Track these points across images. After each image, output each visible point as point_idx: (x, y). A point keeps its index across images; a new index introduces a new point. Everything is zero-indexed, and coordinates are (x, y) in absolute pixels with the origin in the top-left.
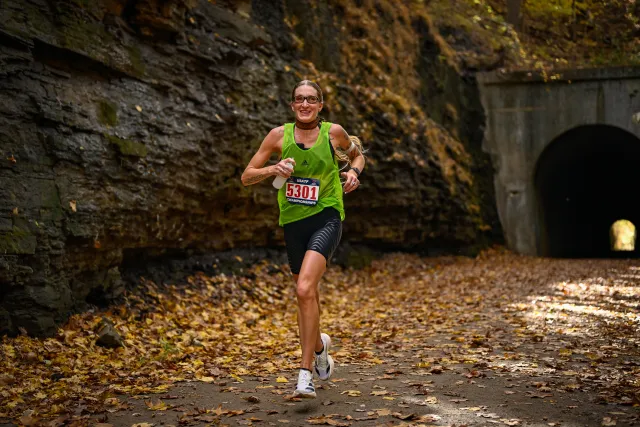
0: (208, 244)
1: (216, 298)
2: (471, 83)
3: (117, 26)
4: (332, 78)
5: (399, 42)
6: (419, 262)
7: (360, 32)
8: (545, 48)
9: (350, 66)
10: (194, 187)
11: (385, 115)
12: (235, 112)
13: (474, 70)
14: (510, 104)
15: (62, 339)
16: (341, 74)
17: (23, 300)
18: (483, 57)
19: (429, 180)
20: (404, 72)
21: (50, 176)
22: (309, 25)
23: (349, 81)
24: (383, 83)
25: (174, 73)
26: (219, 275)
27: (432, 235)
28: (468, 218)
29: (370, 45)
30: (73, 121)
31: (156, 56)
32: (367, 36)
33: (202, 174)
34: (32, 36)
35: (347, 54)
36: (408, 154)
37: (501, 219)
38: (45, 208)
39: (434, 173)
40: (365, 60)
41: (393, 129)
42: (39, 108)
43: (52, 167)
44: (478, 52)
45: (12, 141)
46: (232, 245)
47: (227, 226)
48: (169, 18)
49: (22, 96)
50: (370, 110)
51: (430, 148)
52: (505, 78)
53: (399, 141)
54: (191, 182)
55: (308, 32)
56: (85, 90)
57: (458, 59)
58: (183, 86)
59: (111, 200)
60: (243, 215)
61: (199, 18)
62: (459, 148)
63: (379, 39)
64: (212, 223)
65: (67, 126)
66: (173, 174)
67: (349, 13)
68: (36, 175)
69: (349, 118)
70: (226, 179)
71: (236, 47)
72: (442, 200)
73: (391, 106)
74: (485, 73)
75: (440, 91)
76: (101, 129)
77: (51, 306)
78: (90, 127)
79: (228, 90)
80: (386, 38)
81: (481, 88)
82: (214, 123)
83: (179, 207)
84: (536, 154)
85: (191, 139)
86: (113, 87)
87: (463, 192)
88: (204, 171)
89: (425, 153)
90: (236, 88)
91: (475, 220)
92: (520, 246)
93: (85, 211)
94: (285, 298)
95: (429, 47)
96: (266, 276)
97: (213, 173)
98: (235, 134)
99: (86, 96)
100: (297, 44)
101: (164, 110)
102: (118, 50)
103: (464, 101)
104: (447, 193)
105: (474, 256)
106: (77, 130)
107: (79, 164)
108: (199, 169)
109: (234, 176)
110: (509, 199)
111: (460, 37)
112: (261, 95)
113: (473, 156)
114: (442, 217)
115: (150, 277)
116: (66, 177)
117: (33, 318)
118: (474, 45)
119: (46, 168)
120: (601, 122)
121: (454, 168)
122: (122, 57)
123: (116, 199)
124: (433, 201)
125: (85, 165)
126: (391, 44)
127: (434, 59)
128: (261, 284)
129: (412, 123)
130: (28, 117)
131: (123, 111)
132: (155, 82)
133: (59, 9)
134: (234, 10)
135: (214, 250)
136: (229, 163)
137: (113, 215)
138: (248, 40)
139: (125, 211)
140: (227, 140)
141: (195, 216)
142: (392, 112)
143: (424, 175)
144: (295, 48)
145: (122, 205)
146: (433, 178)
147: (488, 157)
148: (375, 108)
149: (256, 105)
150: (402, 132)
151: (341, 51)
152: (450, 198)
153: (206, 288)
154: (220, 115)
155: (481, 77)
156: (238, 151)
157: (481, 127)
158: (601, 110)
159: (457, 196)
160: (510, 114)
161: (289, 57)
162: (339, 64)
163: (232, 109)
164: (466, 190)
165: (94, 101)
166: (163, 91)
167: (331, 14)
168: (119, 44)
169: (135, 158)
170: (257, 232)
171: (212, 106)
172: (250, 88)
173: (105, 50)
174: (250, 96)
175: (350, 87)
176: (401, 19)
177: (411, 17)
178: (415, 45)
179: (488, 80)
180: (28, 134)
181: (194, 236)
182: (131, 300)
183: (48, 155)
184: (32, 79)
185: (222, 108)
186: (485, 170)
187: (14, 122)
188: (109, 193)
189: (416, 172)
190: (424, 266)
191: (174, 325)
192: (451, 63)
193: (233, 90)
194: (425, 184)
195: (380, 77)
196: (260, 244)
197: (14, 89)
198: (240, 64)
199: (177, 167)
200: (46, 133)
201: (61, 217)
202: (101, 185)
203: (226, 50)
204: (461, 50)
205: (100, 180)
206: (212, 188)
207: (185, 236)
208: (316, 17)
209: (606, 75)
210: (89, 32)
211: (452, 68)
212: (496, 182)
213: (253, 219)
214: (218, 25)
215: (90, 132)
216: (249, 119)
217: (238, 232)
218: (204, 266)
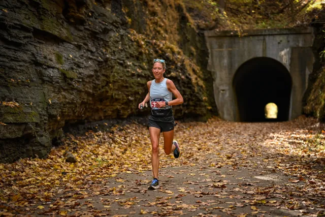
0: (93, 118)
1: (99, 142)
2: (202, 36)
3: (61, 19)
4: (143, 37)
5: (170, 17)
6: (182, 125)
7: (154, 14)
8: (237, 19)
9: (151, 31)
10: (91, 91)
11: (167, 54)
12: (107, 56)
13: (203, 29)
14: (221, 46)
15: (52, 159)
16: (147, 35)
17: (36, 143)
18: (207, 23)
19: (186, 85)
20: (173, 32)
21: (41, 88)
22: (133, 11)
23: (150, 38)
24: (165, 39)
25: (83, 39)
26: (99, 131)
27: (186, 112)
28: (203, 103)
29: (159, 20)
30: (47, 63)
31: (76, 31)
32: (157, 15)
33: (94, 85)
34: (32, 25)
35: (149, 25)
36: (177, 73)
37: (217, 103)
38: (40, 102)
39: (189, 82)
40: (157, 27)
41: (170, 61)
42: (36, 58)
43: (41, 84)
44: (205, 21)
45: (27, 73)
46: (103, 118)
47: (101, 108)
48: (82, 14)
49: (29, 53)
50: (160, 52)
51: (186, 69)
52: (219, 34)
53: (173, 67)
54: (90, 89)
55: (132, 15)
56: (50, 48)
57: (196, 24)
58: (87, 45)
59: (63, 98)
60: (108, 104)
61: (92, 13)
62: (198, 69)
63: (162, 17)
64: (95, 107)
65: (45, 65)
66: (84, 85)
67: (149, 5)
68: (36, 88)
69: (151, 56)
70: (103, 87)
71: (107, 25)
72: (191, 95)
73: (169, 50)
74: (209, 31)
75: (188, 41)
76: (58, 66)
77: (46, 145)
78: (54, 65)
79: (104, 45)
80: (165, 16)
81: (207, 38)
82: (99, 62)
83: (85, 100)
84: (234, 72)
85: (91, 69)
86: (60, 46)
87: (200, 91)
88: (95, 84)
89: (184, 72)
90: (107, 44)
91: (206, 104)
92: (226, 116)
93: (54, 103)
94: (129, 142)
95: (184, 19)
96: (119, 132)
97: (98, 85)
98: (107, 66)
99: (50, 51)
100: (128, 21)
101: (79, 56)
102: (63, 30)
103: (199, 45)
104: (194, 91)
105: (205, 122)
106: (49, 67)
107: (51, 82)
108: (93, 83)
109: (106, 86)
110: (220, 94)
111: (196, 13)
112: (116, 47)
113: (203, 72)
114: (191, 103)
115: (71, 133)
116: (47, 88)
117: (40, 150)
118: (203, 17)
119: (40, 85)
120: (264, 56)
121: (196, 79)
122: (64, 33)
123: (65, 98)
124: (188, 95)
125: (54, 83)
126: (167, 19)
127: (186, 25)
128: (117, 136)
129: (178, 58)
130: (32, 62)
131: (65, 58)
132: (76, 43)
133: (41, 13)
134: (105, 7)
135: (95, 120)
136: (104, 80)
137: (64, 105)
138: (111, 22)
139: (68, 103)
140: (104, 69)
141: (90, 104)
142: (170, 53)
143: (184, 82)
144: (127, 23)
145: (67, 100)
146: (188, 84)
147: (210, 73)
148: (162, 51)
149: (114, 52)
150: (174, 62)
151: (146, 24)
152: (195, 94)
153: (94, 138)
154: (101, 57)
155: (206, 33)
156: (108, 74)
157: (207, 58)
158: (264, 50)
159: (198, 93)
160: (221, 52)
161: (125, 28)
162: (146, 30)
163: (106, 54)
164: (201, 90)
165: (54, 53)
166: (79, 47)
167: (141, 5)
168: (63, 27)
169: (72, 79)
170: (113, 111)
171: (98, 53)
172: (112, 44)
173: (58, 30)
174: (112, 48)
175: (151, 41)
176: (171, 6)
177: (175, 4)
178: (177, 18)
179: (210, 35)
180: (32, 70)
181: (88, 114)
182: (67, 143)
183: (40, 79)
184: (31, 44)
185: (102, 54)
186: (209, 79)
187: (27, 64)
188: (62, 95)
189: (180, 82)
190: (184, 127)
191: (92, 154)
192: (192, 26)
193: (106, 45)
194: (184, 87)
195: (163, 36)
196: (114, 117)
197: (26, 50)
198: (108, 33)
199: (86, 82)
200: (39, 69)
201: (46, 106)
202: (59, 92)
203: (103, 27)
204: (197, 20)
205: (59, 89)
206: (97, 91)
207: (84, 113)
208: (136, 8)
209: (267, 33)
210: (52, 22)
211: (193, 29)
212: (214, 85)
213: (112, 105)
214: (99, 15)
215: (53, 68)
216: (112, 59)
217: (106, 112)
218: (92, 127)
